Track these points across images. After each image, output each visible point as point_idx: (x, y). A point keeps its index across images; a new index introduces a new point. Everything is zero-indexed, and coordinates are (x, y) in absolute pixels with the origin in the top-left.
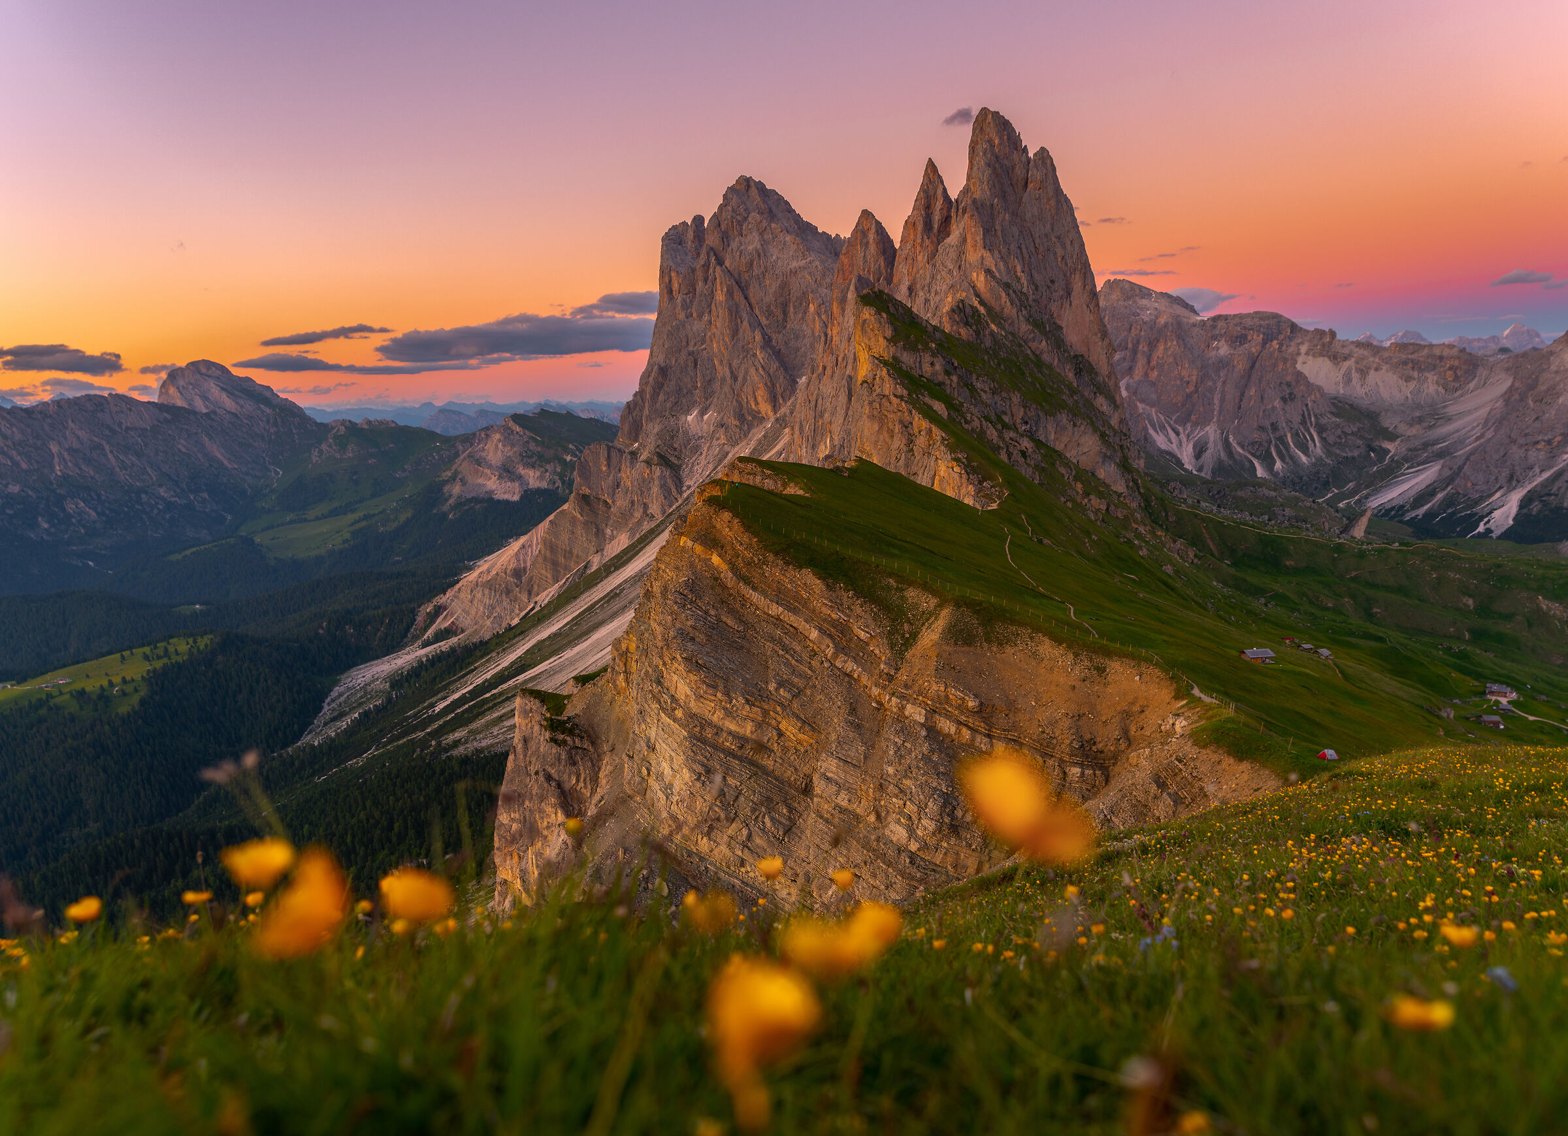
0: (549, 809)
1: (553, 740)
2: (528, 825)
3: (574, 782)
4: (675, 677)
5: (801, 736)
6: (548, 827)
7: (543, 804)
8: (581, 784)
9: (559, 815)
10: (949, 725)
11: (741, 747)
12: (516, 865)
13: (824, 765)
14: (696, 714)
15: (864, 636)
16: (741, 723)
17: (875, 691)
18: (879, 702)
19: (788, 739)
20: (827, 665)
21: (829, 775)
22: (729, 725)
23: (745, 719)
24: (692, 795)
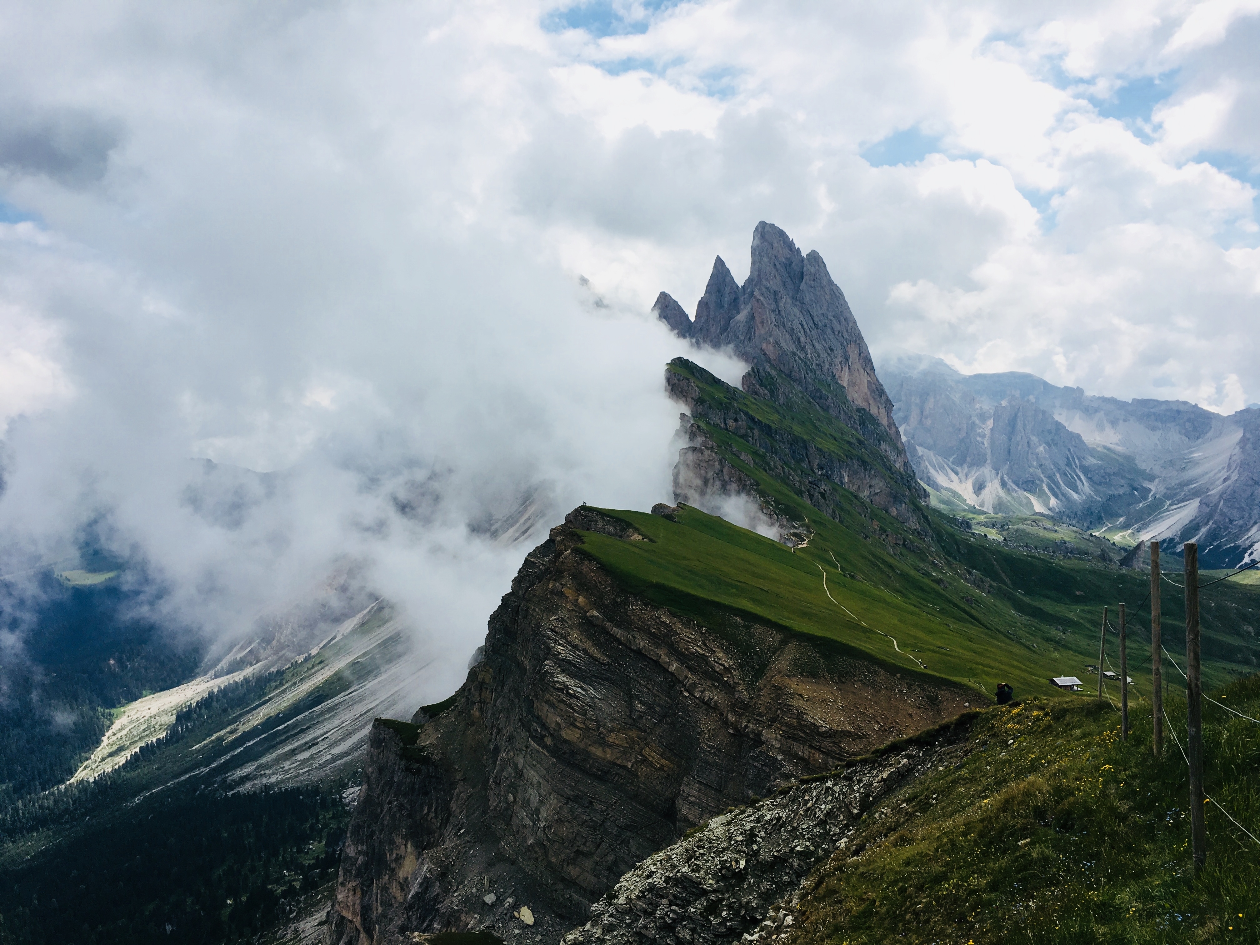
0: (399, 840)
1: (407, 769)
2: (375, 858)
3: (425, 811)
4: (546, 707)
5: (663, 761)
6: (397, 860)
7: (393, 835)
8: (432, 815)
9: (409, 846)
10: (803, 751)
11: (607, 773)
12: (358, 902)
13: (686, 789)
14: (565, 741)
15: (718, 668)
16: (608, 750)
17: (731, 718)
18: (736, 729)
19: (651, 764)
20: (687, 694)
21: (693, 799)
22: (597, 751)
23: (610, 746)
24: (560, 821)
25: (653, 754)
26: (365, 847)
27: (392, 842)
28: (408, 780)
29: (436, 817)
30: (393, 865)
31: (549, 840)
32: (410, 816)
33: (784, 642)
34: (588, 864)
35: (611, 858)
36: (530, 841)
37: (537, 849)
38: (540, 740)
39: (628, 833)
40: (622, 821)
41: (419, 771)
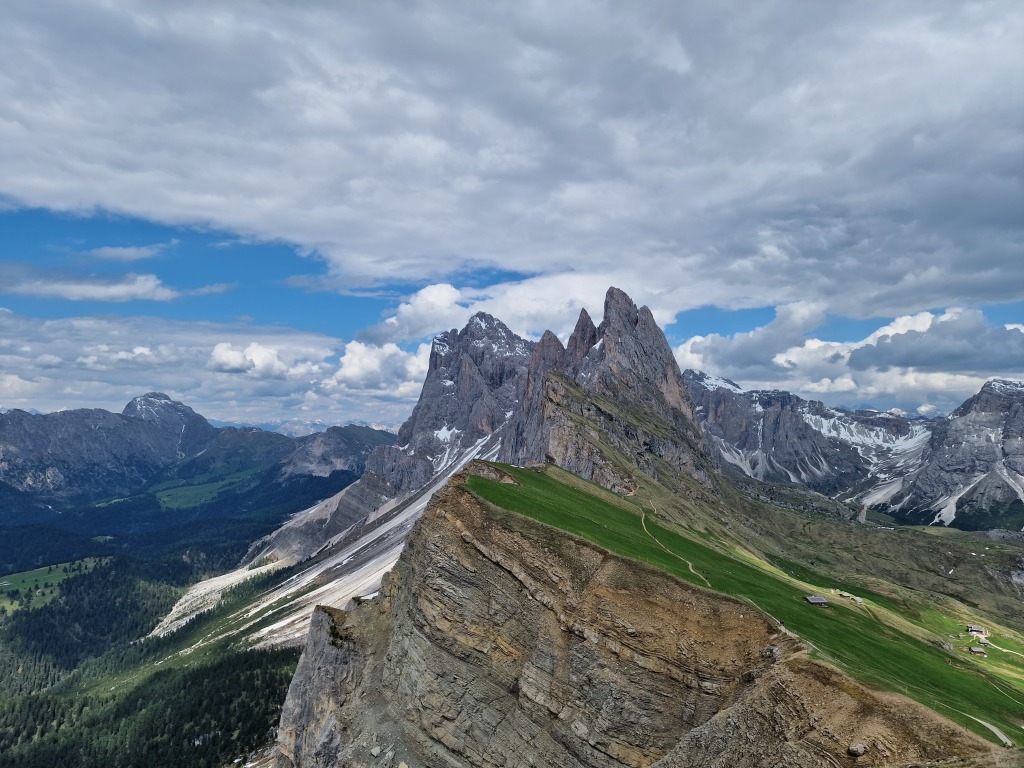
0: (324, 698)
1: (333, 643)
2: (306, 710)
3: (345, 676)
4: (427, 603)
5: (511, 649)
6: (321, 712)
7: (320, 693)
8: (349, 679)
9: (331, 702)
10: (615, 646)
11: (468, 656)
12: (293, 742)
13: (527, 672)
14: (439, 630)
15: (555, 579)
16: (469, 638)
17: (563, 618)
18: (566, 626)
19: (502, 651)
20: (530, 598)
21: (530, 680)
22: (461, 639)
23: (472, 635)
24: (431, 692)
25: (503, 643)
26: (300, 701)
27: (318, 699)
28: (334, 652)
29: (352, 681)
30: (319, 716)
31: (423, 707)
32: (333, 679)
33: (604, 560)
34: (451, 726)
35: (468, 723)
36: (410, 706)
37: (414, 713)
38: (421, 627)
39: (482, 705)
40: (478, 695)
41: (341, 647)
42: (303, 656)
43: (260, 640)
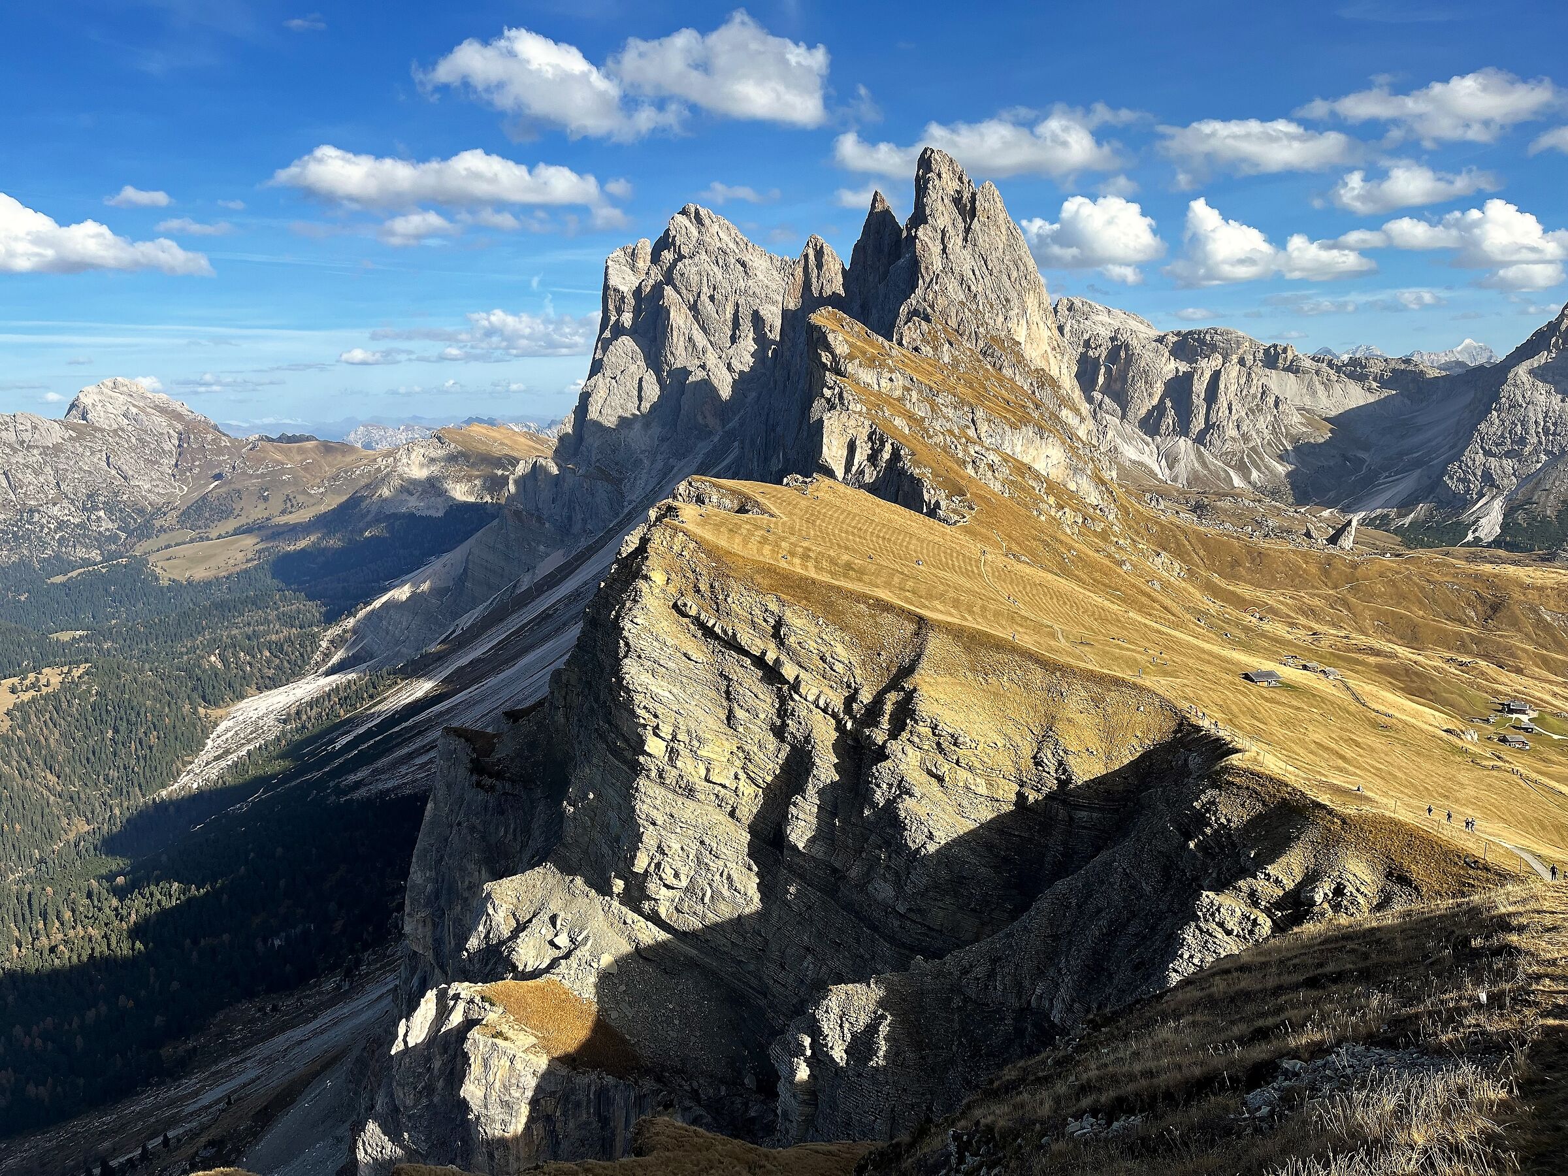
1: (479, 784)
2: (445, 886)
3: (502, 833)
5: (768, 778)
6: (469, 888)
7: (465, 860)
10: (934, 766)
11: (699, 792)
12: (429, 934)
13: (795, 811)
14: (649, 755)
15: (837, 666)
16: (699, 765)
17: (851, 726)
18: (856, 740)
19: (754, 781)
20: (797, 698)
21: (800, 823)
22: (686, 767)
23: (704, 760)
25: (756, 770)
26: (433, 873)
28: (481, 798)
29: (515, 839)
30: (466, 894)
32: (483, 838)
38: (619, 754)
41: (492, 788)
42: (430, 806)
43: (357, 785)
